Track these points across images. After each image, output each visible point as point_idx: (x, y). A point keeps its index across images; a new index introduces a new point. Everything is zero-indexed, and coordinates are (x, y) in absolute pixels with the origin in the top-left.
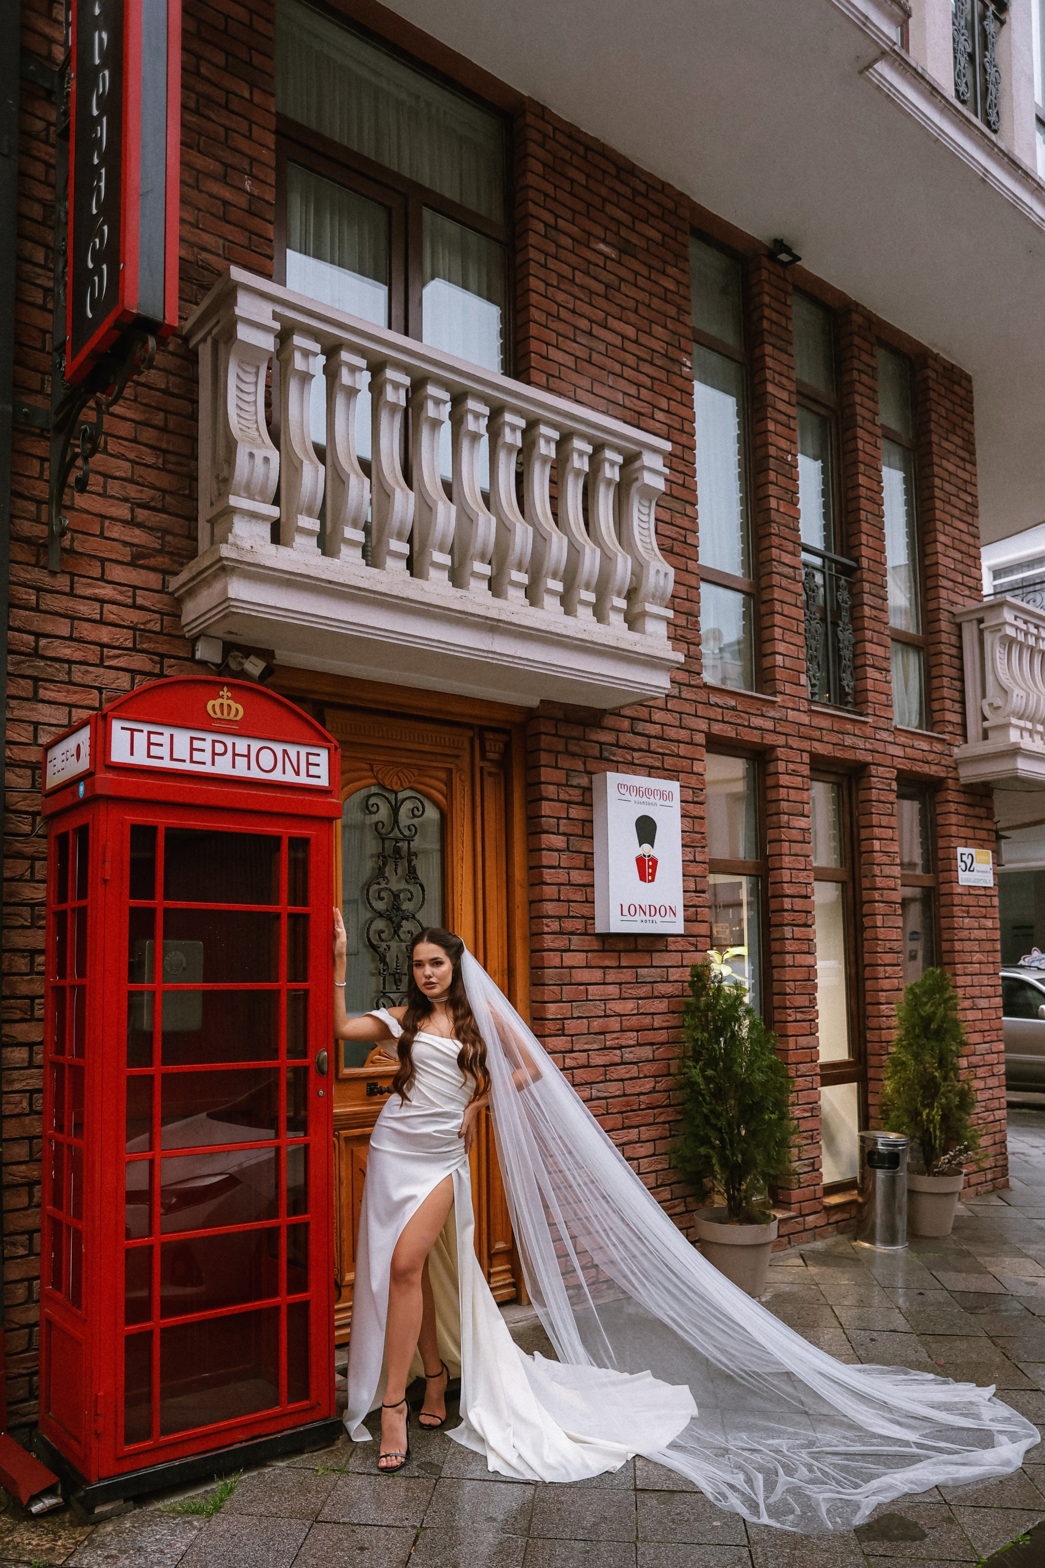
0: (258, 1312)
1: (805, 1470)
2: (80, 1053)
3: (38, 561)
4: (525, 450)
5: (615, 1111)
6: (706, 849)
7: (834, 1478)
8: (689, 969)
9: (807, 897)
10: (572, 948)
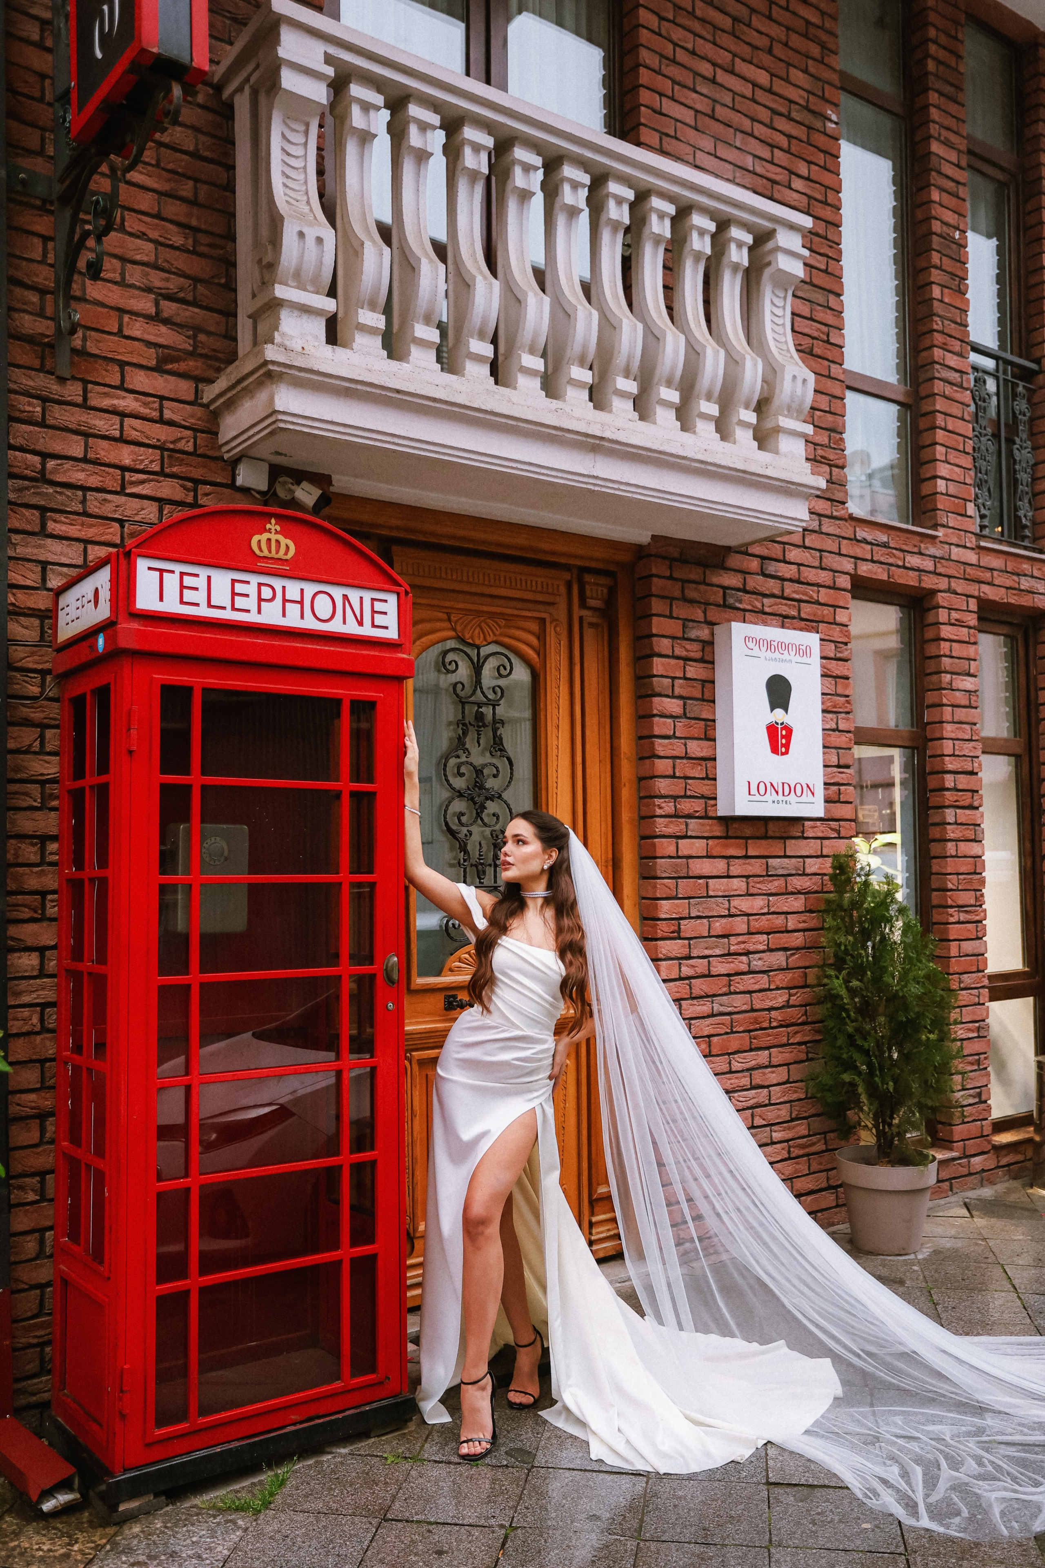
0: (315, 1268)
1: (973, 1463)
2: (102, 959)
3: (43, 364)
4: (633, 227)
5: (741, 1029)
6: (850, 716)
7: (1009, 1474)
8: (830, 860)
9: (973, 773)
10: (689, 833)
